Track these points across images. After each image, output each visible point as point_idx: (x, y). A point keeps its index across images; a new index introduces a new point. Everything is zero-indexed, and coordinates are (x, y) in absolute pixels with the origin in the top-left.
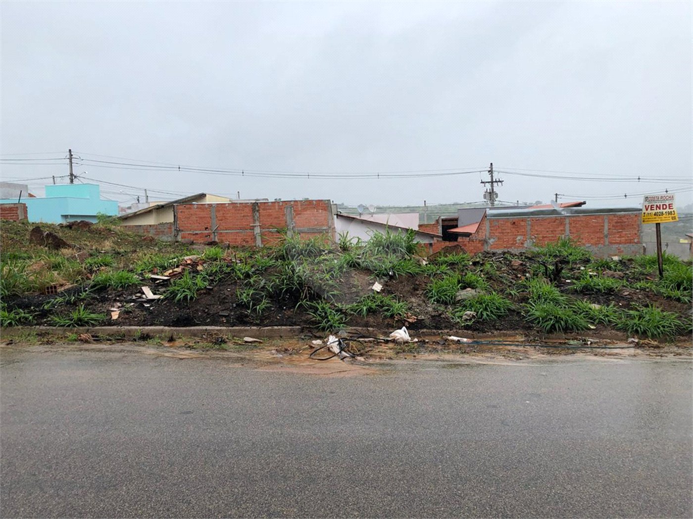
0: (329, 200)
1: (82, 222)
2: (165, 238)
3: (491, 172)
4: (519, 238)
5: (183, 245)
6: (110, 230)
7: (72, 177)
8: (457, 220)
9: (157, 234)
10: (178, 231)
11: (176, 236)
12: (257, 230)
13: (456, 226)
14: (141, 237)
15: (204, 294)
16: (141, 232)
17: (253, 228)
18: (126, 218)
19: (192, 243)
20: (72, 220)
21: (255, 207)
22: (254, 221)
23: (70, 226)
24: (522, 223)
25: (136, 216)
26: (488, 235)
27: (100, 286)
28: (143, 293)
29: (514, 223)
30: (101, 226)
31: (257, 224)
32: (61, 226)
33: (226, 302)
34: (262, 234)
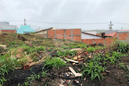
0: (81, 29)
1: (28, 33)
2: (45, 37)
3: (111, 23)
4: (126, 37)
5: (50, 39)
6: (34, 35)
7: (25, 24)
8: (105, 33)
9: (44, 36)
10: (48, 35)
11: (47, 37)
12: (65, 35)
13: (104, 34)
14: (40, 37)
15: (106, 75)
16: (40, 36)
17: (64, 35)
18: (36, 33)
19: (52, 38)
20: (26, 33)
21: (64, 30)
22: (64, 33)
23: (25, 34)
24: (127, 34)
25: (38, 32)
26: (118, 37)
27: (49, 66)
28: (71, 72)
29: (124, 34)
30: (32, 34)
31: (65, 34)
32: (24, 34)
33: (122, 83)
34: (66, 36)
